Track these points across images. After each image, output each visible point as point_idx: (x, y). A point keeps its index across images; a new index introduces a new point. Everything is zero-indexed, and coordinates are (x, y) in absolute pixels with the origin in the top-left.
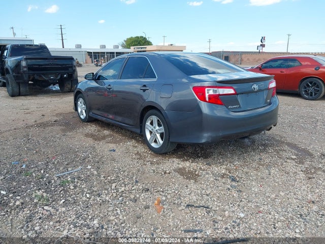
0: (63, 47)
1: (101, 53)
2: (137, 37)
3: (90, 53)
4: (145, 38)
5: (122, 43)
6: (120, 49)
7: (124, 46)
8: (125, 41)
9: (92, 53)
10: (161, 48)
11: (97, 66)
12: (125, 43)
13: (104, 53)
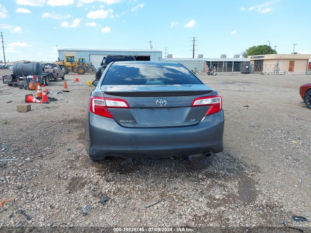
0: (193, 57)
1: (220, 62)
2: (261, 47)
3: (208, 63)
4: (269, 47)
5: (243, 52)
6: (241, 59)
7: (245, 56)
8: (247, 50)
9: (210, 62)
10: (281, 57)
11: (209, 75)
12: (246, 52)
13: (222, 62)
